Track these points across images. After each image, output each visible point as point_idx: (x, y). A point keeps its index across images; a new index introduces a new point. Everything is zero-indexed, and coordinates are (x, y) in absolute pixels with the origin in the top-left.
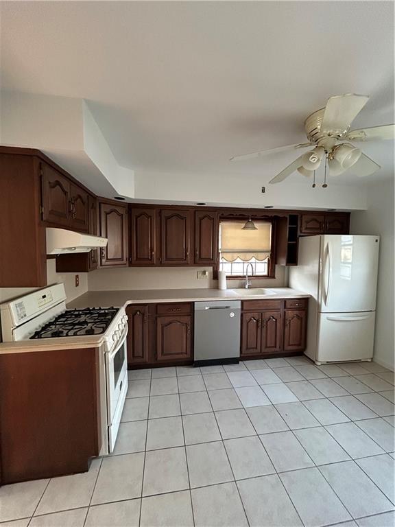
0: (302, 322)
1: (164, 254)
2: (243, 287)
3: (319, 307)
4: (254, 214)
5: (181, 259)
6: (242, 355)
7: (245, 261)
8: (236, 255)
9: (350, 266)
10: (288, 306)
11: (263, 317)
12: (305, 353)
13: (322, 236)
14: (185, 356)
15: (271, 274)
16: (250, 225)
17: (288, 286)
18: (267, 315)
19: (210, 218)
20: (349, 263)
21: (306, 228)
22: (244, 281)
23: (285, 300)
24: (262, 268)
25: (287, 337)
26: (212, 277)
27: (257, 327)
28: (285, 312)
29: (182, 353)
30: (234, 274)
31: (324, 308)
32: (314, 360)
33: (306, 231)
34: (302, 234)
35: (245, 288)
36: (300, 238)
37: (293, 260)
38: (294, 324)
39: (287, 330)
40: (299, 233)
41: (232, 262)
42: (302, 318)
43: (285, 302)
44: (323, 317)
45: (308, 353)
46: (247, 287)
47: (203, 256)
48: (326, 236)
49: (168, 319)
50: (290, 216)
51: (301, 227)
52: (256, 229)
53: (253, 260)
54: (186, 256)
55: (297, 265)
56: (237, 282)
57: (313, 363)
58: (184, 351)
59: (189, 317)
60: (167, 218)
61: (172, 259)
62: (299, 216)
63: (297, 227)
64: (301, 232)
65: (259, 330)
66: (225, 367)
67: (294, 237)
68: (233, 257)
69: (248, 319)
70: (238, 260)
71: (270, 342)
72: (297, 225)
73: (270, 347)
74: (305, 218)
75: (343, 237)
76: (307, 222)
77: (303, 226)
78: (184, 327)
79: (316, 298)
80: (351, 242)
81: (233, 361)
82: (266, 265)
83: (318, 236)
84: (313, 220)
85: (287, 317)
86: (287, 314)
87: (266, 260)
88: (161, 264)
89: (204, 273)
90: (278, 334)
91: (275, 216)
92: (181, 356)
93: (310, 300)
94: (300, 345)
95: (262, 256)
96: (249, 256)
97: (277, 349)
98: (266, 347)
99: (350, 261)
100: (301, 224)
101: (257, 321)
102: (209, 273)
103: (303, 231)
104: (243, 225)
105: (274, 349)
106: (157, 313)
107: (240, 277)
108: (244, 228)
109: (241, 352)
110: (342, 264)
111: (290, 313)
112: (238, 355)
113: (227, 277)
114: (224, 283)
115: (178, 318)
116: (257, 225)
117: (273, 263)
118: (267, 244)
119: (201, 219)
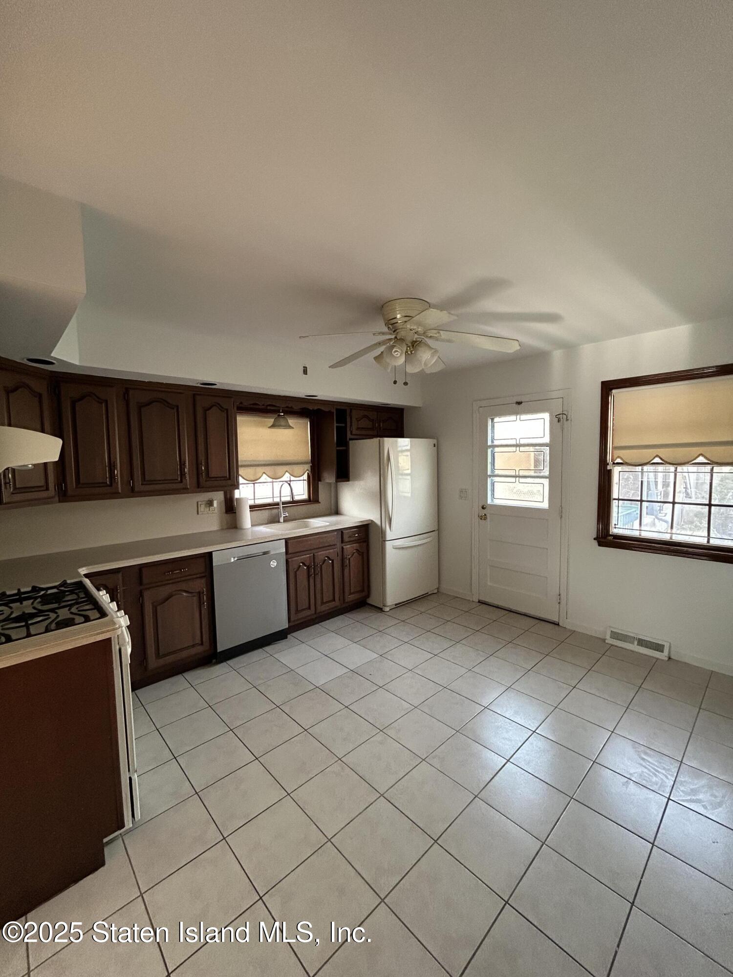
0: (363, 558)
1: (138, 473)
2: (274, 520)
3: (383, 533)
4: (290, 406)
5: (173, 481)
6: (291, 624)
7: (275, 477)
8: (260, 470)
9: (409, 477)
10: (346, 539)
11: (316, 560)
12: (370, 601)
13: (381, 439)
14: (199, 649)
15: (313, 498)
16: (282, 422)
17: (337, 512)
18: (321, 554)
19: (221, 409)
20: (407, 475)
21: (358, 429)
22: (275, 511)
23: (341, 532)
24: (301, 490)
25: (347, 584)
26: (224, 510)
27: (309, 576)
28: (343, 548)
29: (193, 646)
30: (258, 502)
31: (389, 535)
32: (381, 606)
33: (358, 432)
34: (353, 437)
35: (279, 522)
36: (351, 442)
37: (344, 474)
38: (354, 562)
39: (346, 571)
40: (349, 436)
41: (254, 481)
42: (363, 553)
43: (342, 532)
44: (389, 545)
45: (373, 600)
46: (282, 520)
47: (213, 474)
48: (386, 439)
49: (163, 592)
50: (337, 410)
51: (351, 425)
52: (290, 427)
53: (287, 477)
54: (183, 474)
55: (348, 480)
56: (265, 514)
57: (380, 610)
58: (198, 641)
59: (203, 581)
60: (141, 406)
61: (152, 482)
62: (348, 412)
63: (346, 427)
64: (351, 434)
65: (312, 581)
66: (268, 649)
67: (343, 442)
68: (255, 474)
69: (296, 567)
70: (264, 478)
71: (327, 596)
72: (346, 423)
73: (327, 602)
74: (355, 414)
75: (400, 440)
76: (358, 420)
77: (353, 424)
78: (195, 599)
79: (378, 522)
80: (409, 447)
81: (280, 636)
82: (306, 483)
83: (376, 440)
84: (365, 416)
85: (345, 553)
86: (345, 550)
87: (305, 477)
88: (133, 492)
89: (210, 503)
90: (336, 580)
91: (319, 410)
92: (193, 651)
93: (370, 525)
94: (363, 591)
95: (298, 469)
96: (280, 469)
97: (337, 603)
98: (323, 603)
99: (409, 472)
100: (351, 423)
101: (308, 567)
102: (219, 503)
103: (354, 433)
104: (271, 421)
105: (332, 605)
106: (141, 583)
107: (269, 505)
108: (273, 426)
109: (289, 621)
110: (400, 477)
111: (348, 547)
112: (285, 625)
113: (251, 507)
114: (247, 518)
115: (184, 586)
116: (291, 421)
117: (314, 481)
118: (304, 451)
119: (206, 410)
